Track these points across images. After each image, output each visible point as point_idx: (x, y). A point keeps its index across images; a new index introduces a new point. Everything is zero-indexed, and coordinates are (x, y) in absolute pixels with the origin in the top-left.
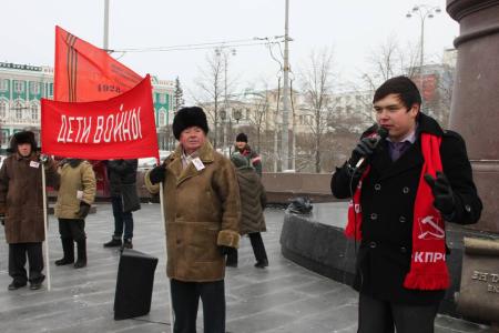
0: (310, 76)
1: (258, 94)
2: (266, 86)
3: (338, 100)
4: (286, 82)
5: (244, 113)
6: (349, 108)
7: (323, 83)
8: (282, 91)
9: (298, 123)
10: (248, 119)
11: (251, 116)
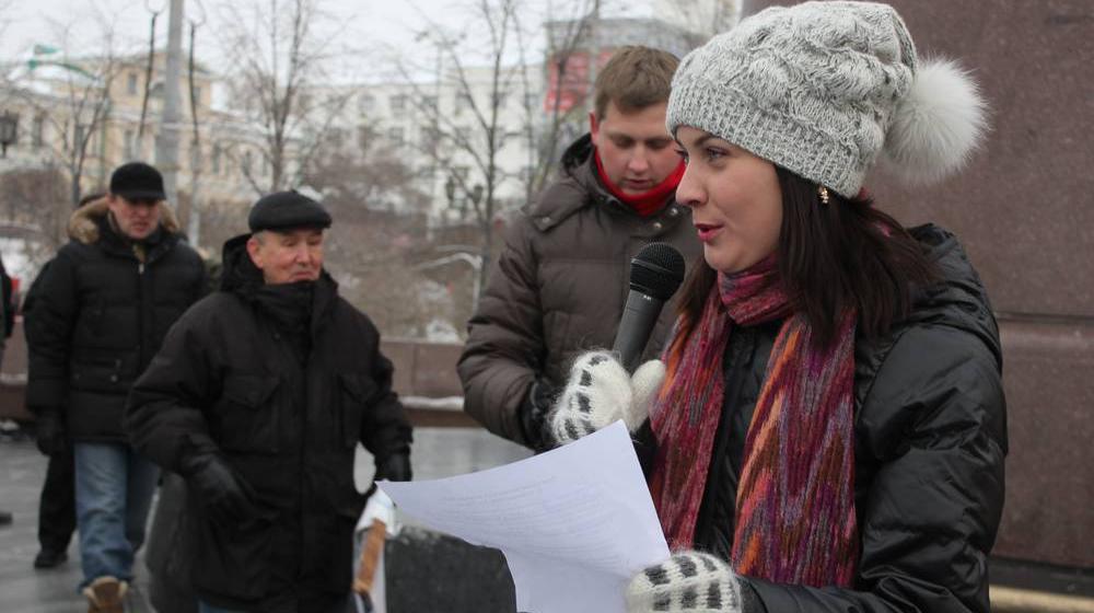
0: (259, 15)
1: (78, 69)
2: (109, 37)
3: (338, 102)
4: (174, 32)
5: (26, 124)
6: (367, 134)
7: (297, 41)
8: (160, 64)
9: (208, 166)
10: (39, 143)
11: (51, 134)
